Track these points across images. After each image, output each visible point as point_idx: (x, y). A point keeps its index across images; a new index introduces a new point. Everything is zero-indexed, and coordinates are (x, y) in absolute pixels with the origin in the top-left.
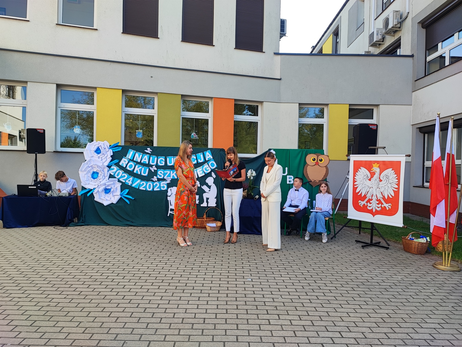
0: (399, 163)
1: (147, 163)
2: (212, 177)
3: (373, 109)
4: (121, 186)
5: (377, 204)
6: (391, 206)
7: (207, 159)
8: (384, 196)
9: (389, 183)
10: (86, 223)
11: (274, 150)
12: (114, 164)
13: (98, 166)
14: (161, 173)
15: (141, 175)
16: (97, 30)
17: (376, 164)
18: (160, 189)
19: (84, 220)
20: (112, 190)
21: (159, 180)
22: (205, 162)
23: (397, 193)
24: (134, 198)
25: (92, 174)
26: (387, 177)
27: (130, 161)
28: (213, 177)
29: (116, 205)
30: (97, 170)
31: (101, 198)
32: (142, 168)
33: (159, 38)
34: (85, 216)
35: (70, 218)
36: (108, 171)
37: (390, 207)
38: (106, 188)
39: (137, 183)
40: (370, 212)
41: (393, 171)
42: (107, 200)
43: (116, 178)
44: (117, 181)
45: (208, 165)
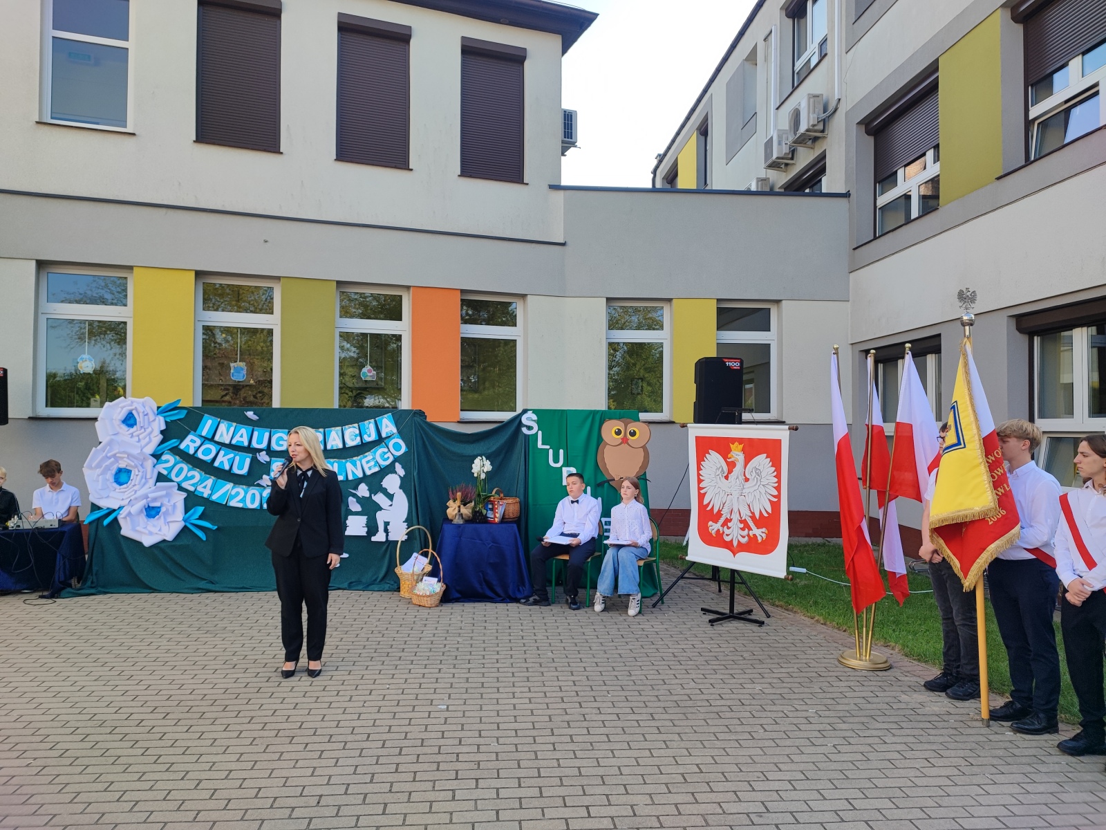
0: (778, 442)
1: (246, 444)
2: (396, 473)
3: (769, 310)
4: (185, 499)
5: (741, 529)
6: (766, 533)
7: (384, 435)
8: (753, 513)
9: (761, 486)
10: (100, 588)
11: (535, 411)
12: (168, 450)
13: (130, 456)
15: (232, 472)
16: (134, 134)
17: (736, 444)
19: (95, 580)
20: (163, 509)
22: (380, 440)
23: (776, 506)
24: (216, 527)
25: (116, 474)
26: (758, 472)
27: (207, 442)
28: (399, 475)
29: (172, 544)
30: (126, 464)
31: (138, 528)
32: (233, 457)
33: (282, 153)
34: (98, 572)
35: (62, 579)
36: (154, 466)
37: (764, 535)
38: (149, 506)
39: (223, 492)
40: (728, 545)
41: (769, 459)
42: (151, 533)
43: (173, 481)
44: (177, 488)
45: (388, 448)
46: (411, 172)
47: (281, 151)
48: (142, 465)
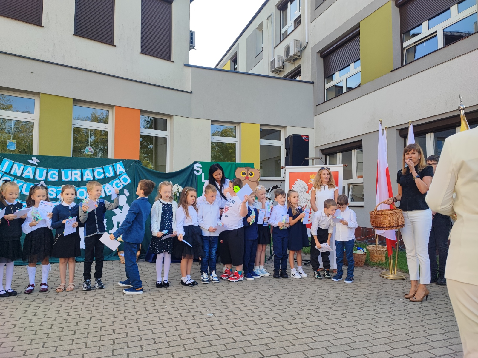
0: (337, 173)
1: (32, 177)
2: (124, 195)
3: (280, 131)
7: (118, 173)
11: (201, 163)
14: (52, 191)
15: (22, 193)
17: (313, 175)
22: (116, 176)
27: (5, 174)
28: (126, 196)
32: (23, 185)
33: (43, 27)
45: (120, 181)
46: (115, 47)
47: (42, 25)
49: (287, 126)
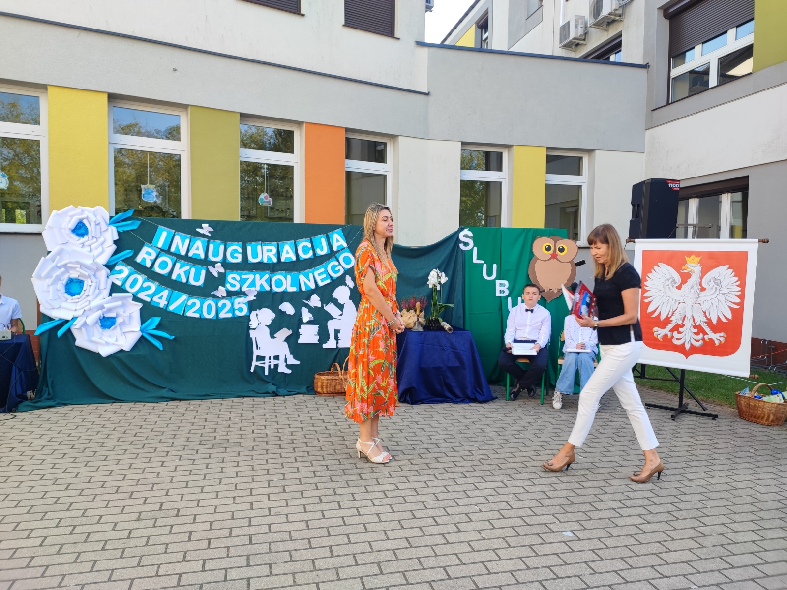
0: (745, 254)
1: (202, 257)
2: (346, 284)
3: (581, 158)
4: (141, 309)
5: (695, 334)
6: (724, 337)
7: (335, 249)
8: (709, 320)
9: (720, 294)
10: (58, 400)
12: (122, 260)
13: (82, 266)
14: (234, 278)
15: (189, 283)
17: (693, 256)
18: (234, 313)
19: (51, 391)
20: (119, 320)
21: (230, 294)
22: (332, 254)
23: (738, 313)
24: (174, 337)
25: (67, 284)
26: (717, 282)
27: (162, 253)
28: (349, 287)
29: (129, 354)
30: (79, 274)
31: (94, 339)
32: (190, 269)
34: (52, 382)
35: (19, 392)
36: (108, 277)
37: (722, 340)
38: (104, 317)
39: (179, 303)
40: (680, 349)
41: (731, 270)
42: (107, 343)
43: (128, 292)
44: (132, 298)
45: (338, 261)
46: (303, 17)
48: (94, 275)
49: (595, 150)
